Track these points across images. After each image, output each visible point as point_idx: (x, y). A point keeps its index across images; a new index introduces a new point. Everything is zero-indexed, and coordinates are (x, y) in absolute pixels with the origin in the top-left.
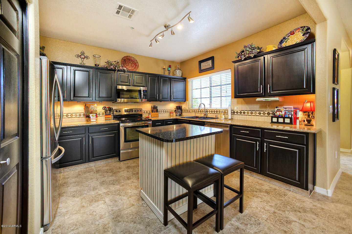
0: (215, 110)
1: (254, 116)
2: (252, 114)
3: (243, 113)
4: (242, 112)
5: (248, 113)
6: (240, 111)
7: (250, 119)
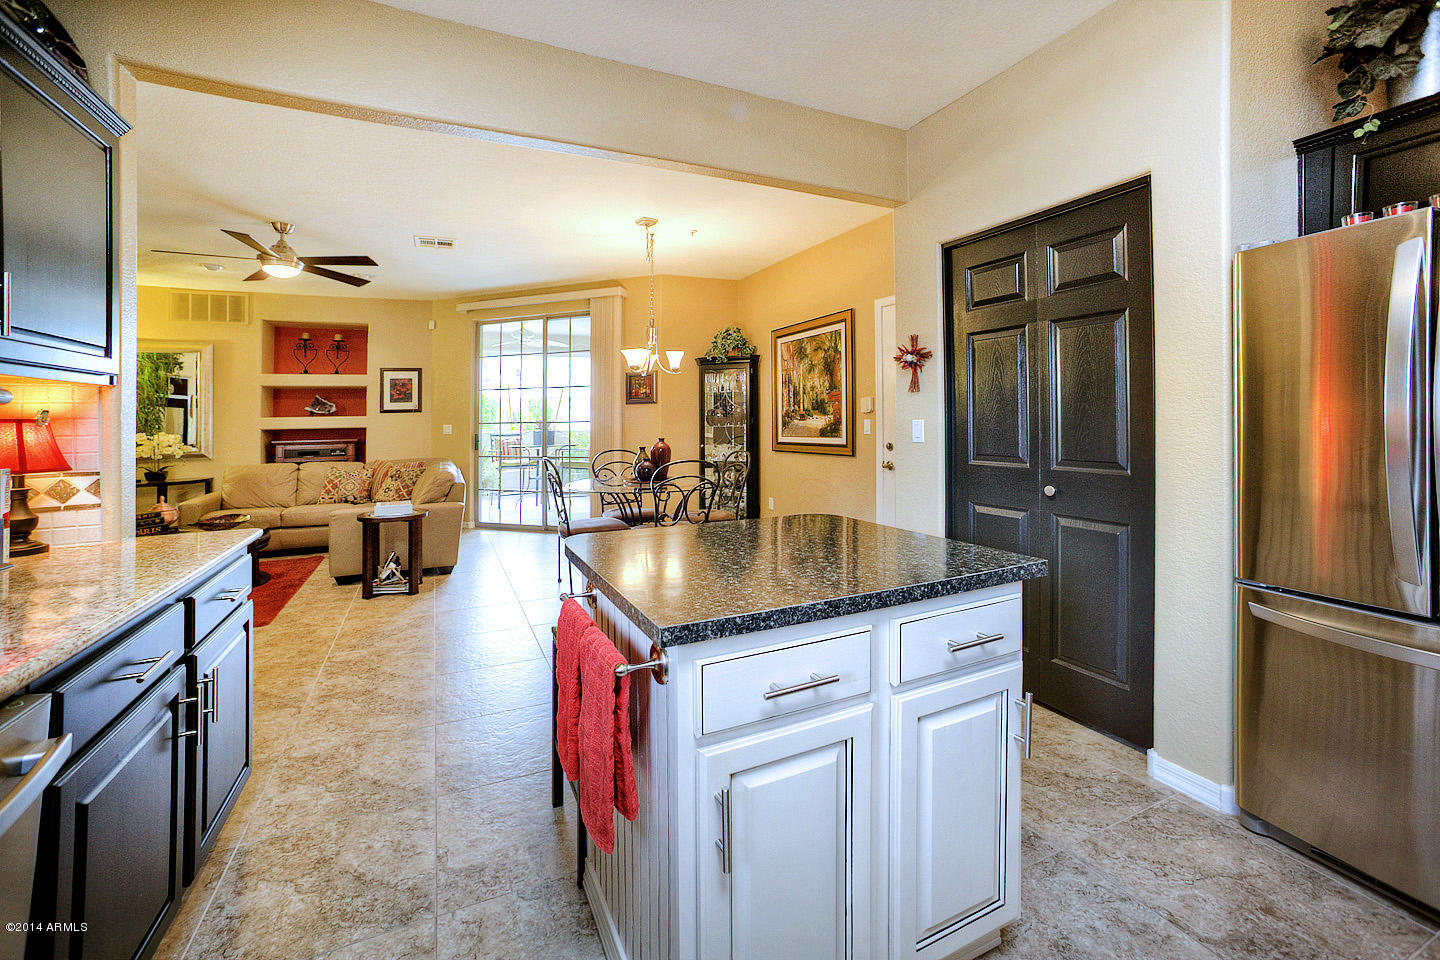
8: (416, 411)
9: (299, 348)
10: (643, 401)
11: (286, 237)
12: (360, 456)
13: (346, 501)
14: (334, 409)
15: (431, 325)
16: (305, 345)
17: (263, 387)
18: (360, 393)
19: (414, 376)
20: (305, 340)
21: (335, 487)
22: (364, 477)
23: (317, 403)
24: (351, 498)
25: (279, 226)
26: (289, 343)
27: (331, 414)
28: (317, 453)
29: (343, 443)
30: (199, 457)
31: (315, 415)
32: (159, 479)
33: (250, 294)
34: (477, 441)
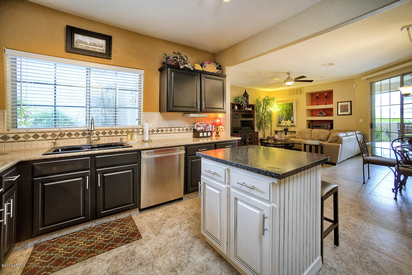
0: (124, 129)
1: (174, 134)
2: (171, 131)
3: (161, 131)
4: (160, 129)
5: (167, 131)
6: (157, 129)
7: (169, 138)
8: (350, 115)
9: (316, 98)
11: (290, 75)
12: (332, 128)
13: (321, 140)
14: (325, 115)
15: (355, 86)
16: (317, 98)
17: (307, 109)
18: (331, 110)
19: (349, 103)
20: (317, 96)
21: (318, 136)
22: (327, 134)
23: (321, 113)
24: (322, 140)
25: (288, 73)
26: (314, 97)
27: (324, 116)
28: (320, 127)
29: (327, 124)
30: (294, 126)
31: (320, 116)
32: (286, 130)
33: (303, 87)
34: (372, 126)
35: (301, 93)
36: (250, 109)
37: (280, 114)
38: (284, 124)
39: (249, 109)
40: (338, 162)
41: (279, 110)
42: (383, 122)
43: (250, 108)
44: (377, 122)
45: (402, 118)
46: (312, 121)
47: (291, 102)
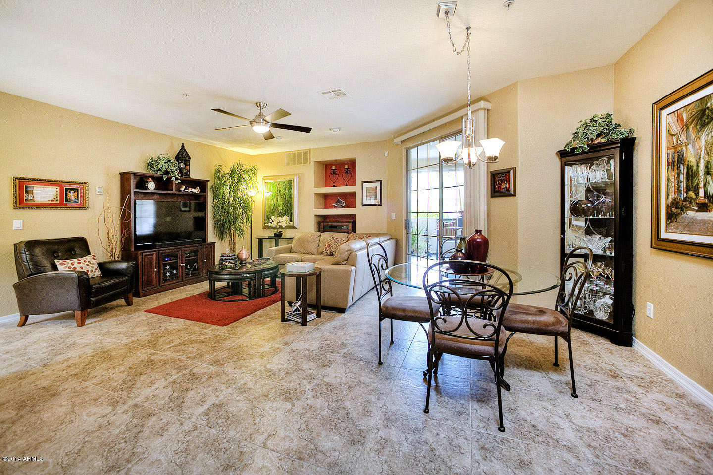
8: (379, 205)
9: (332, 174)
10: (503, 194)
12: (353, 229)
13: (332, 255)
14: (344, 204)
15: (386, 154)
16: (334, 172)
17: (316, 194)
18: (353, 195)
19: (378, 184)
20: (334, 169)
21: (329, 246)
22: (342, 242)
23: (338, 202)
24: (334, 253)
26: (329, 172)
27: (343, 207)
28: (336, 227)
29: (346, 222)
30: (293, 227)
31: (337, 207)
32: (278, 236)
33: (310, 150)
34: (407, 224)
35: (306, 162)
36: (196, 191)
37: (271, 203)
38: (274, 224)
39: (190, 190)
40: (349, 304)
41: (268, 195)
42: (420, 218)
43: (195, 188)
44: (413, 217)
45: (441, 212)
46: (325, 217)
47: (289, 178)
